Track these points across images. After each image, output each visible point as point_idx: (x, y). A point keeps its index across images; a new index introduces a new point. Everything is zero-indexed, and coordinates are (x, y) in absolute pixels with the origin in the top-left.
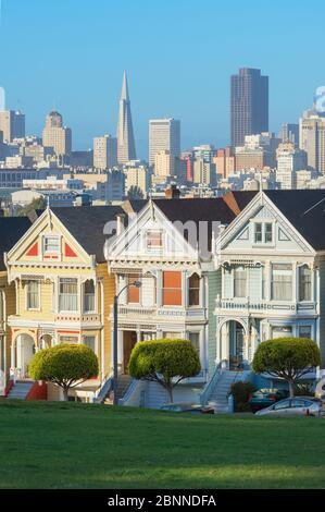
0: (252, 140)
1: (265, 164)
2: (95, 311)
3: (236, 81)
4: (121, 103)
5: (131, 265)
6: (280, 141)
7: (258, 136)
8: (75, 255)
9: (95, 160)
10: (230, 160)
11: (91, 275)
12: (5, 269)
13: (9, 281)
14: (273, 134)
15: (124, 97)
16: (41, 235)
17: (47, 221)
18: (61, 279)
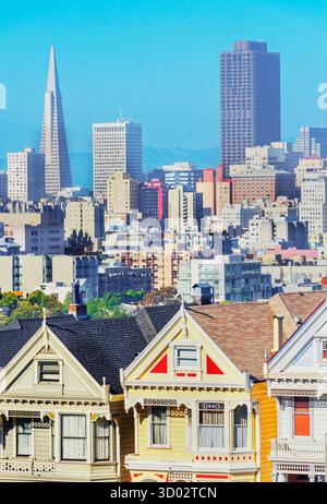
0: (257, 154)
1: (279, 193)
2: (248, 448)
3: (229, 62)
4: (48, 97)
5: (299, 386)
6: (300, 155)
7: (266, 147)
8: (220, 372)
9: (10, 188)
10: (222, 186)
11: (244, 399)
12: (122, 392)
13: (127, 408)
14: (290, 146)
15: (51, 86)
16: (172, 345)
17: (181, 325)
18: (201, 405)
